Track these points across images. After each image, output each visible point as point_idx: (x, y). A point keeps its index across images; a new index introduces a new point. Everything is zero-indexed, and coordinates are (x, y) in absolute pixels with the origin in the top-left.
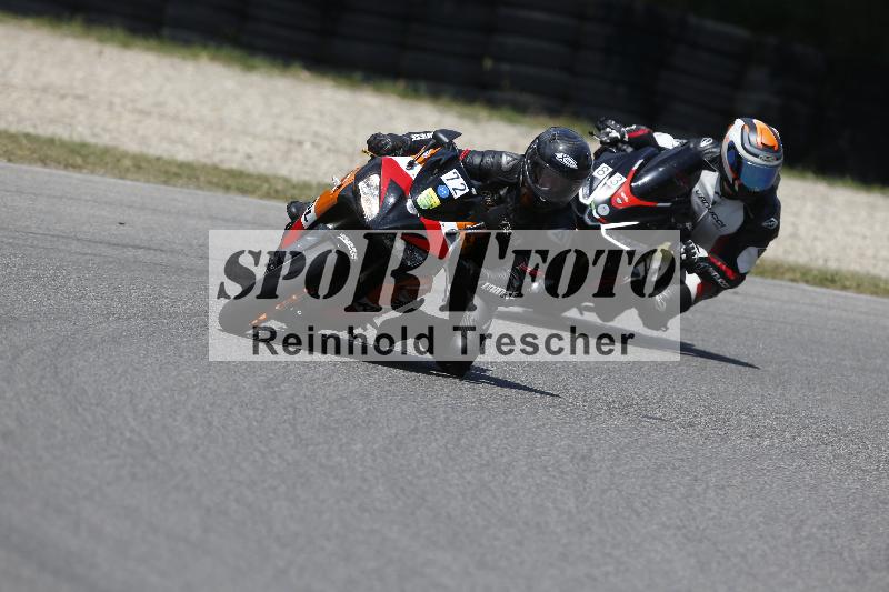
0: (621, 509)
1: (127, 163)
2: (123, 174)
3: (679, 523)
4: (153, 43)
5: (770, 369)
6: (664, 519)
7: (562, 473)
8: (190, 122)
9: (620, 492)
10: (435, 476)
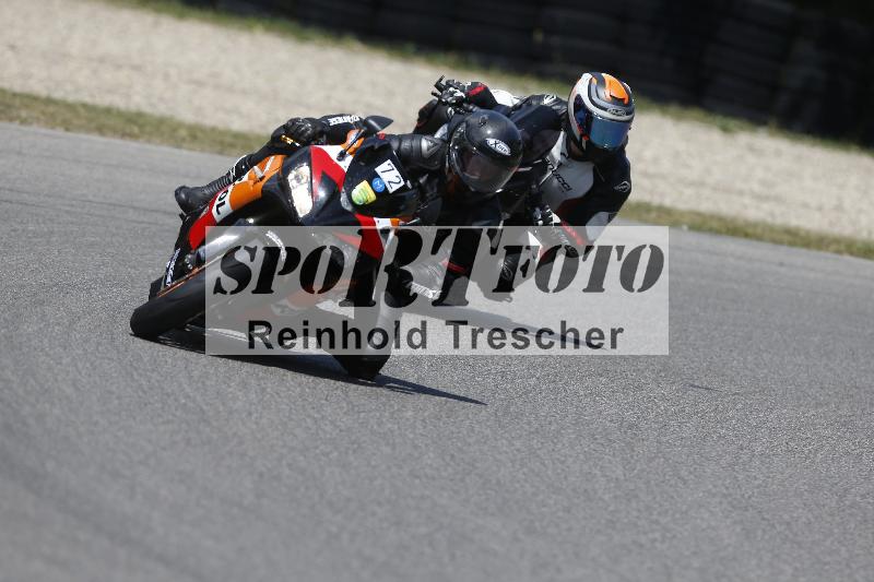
0: (667, 478)
1: (183, 133)
2: (178, 143)
3: (725, 491)
4: (209, 15)
5: (816, 339)
6: (711, 487)
7: (610, 441)
8: (244, 92)
9: (667, 460)
10: (485, 443)
